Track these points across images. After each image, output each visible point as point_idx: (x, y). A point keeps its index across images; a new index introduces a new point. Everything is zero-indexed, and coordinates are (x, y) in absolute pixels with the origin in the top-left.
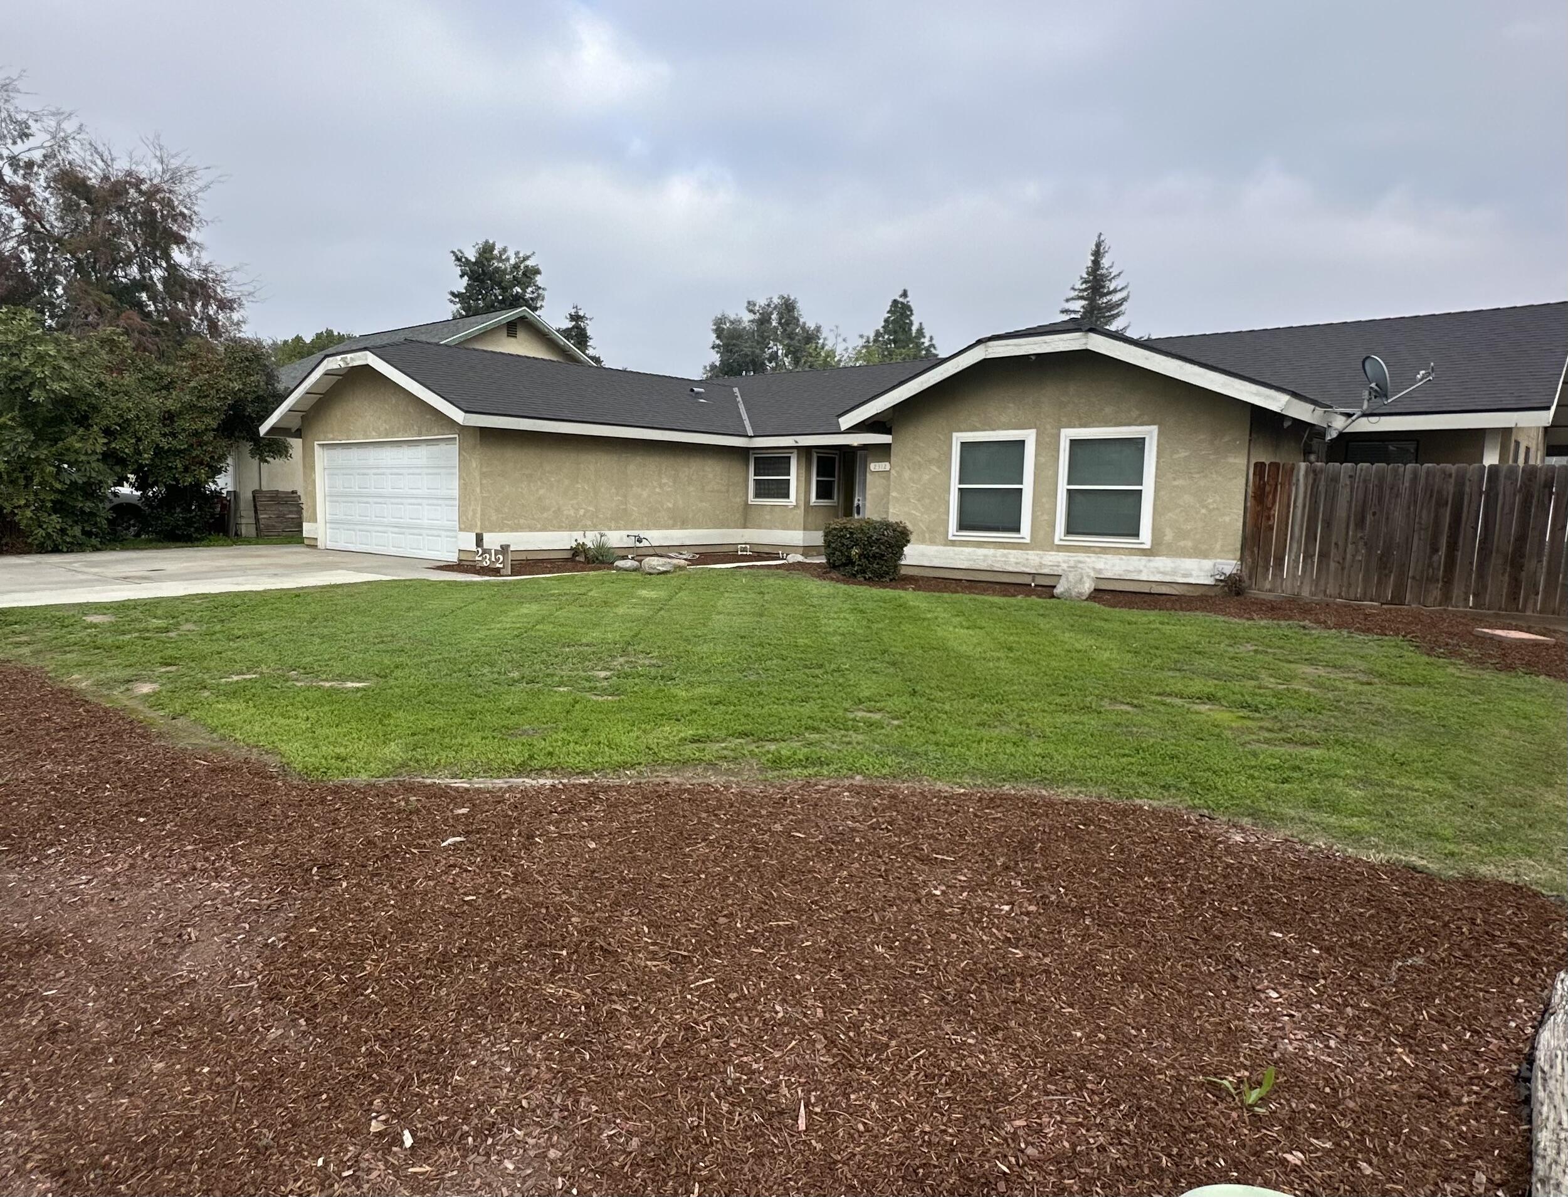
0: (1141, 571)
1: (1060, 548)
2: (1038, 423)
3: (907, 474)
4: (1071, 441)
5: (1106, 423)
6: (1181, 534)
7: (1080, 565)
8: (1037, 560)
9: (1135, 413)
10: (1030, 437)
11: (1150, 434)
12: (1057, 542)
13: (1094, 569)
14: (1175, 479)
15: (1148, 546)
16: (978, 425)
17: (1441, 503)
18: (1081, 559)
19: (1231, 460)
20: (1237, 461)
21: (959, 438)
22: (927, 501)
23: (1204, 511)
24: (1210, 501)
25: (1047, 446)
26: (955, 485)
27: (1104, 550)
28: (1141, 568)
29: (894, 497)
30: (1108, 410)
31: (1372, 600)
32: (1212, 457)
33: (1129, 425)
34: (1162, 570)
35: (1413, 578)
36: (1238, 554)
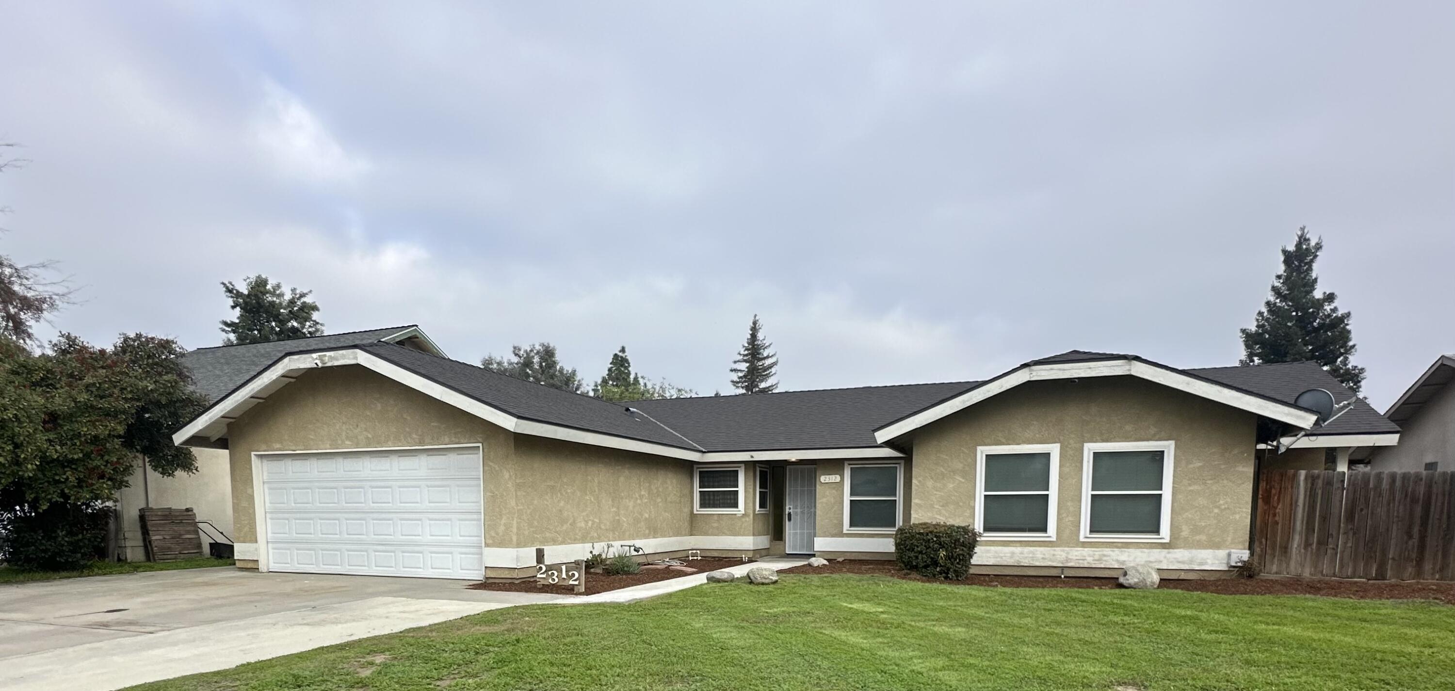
0: (1161, 562)
1: (1084, 545)
2: (1061, 438)
3: (930, 483)
4: (1094, 453)
5: (1127, 439)
6: (1196, 530)
7: (1105, 558)
8: (1064, 555)
9: (1153, 430)
10: (1054, 450)
11: (1168, 447)
12: (1082, 539)
13: (1118, 561)
14: (1190, 485)
15: (1167, 540)
16: (1004, 440)
17: (1414, 500)
18: (1105, 553)
19: (1240, 468)
20: (1245, 469)
21: (983, 451)
22: (952, 507)
23: (1216, 511)
24: (1221, 502)
25: (1072, 458)
26: (980, 493)
27: (1127, 545)
28: (1162, 559)
29: (917, 504)
30: (1128, 427)
31: (1360, 577)
32: (1223, 467)
33: (1148, 440)
34: (1180, 560)
35: (1393, 559)
36: (1247, 544)
